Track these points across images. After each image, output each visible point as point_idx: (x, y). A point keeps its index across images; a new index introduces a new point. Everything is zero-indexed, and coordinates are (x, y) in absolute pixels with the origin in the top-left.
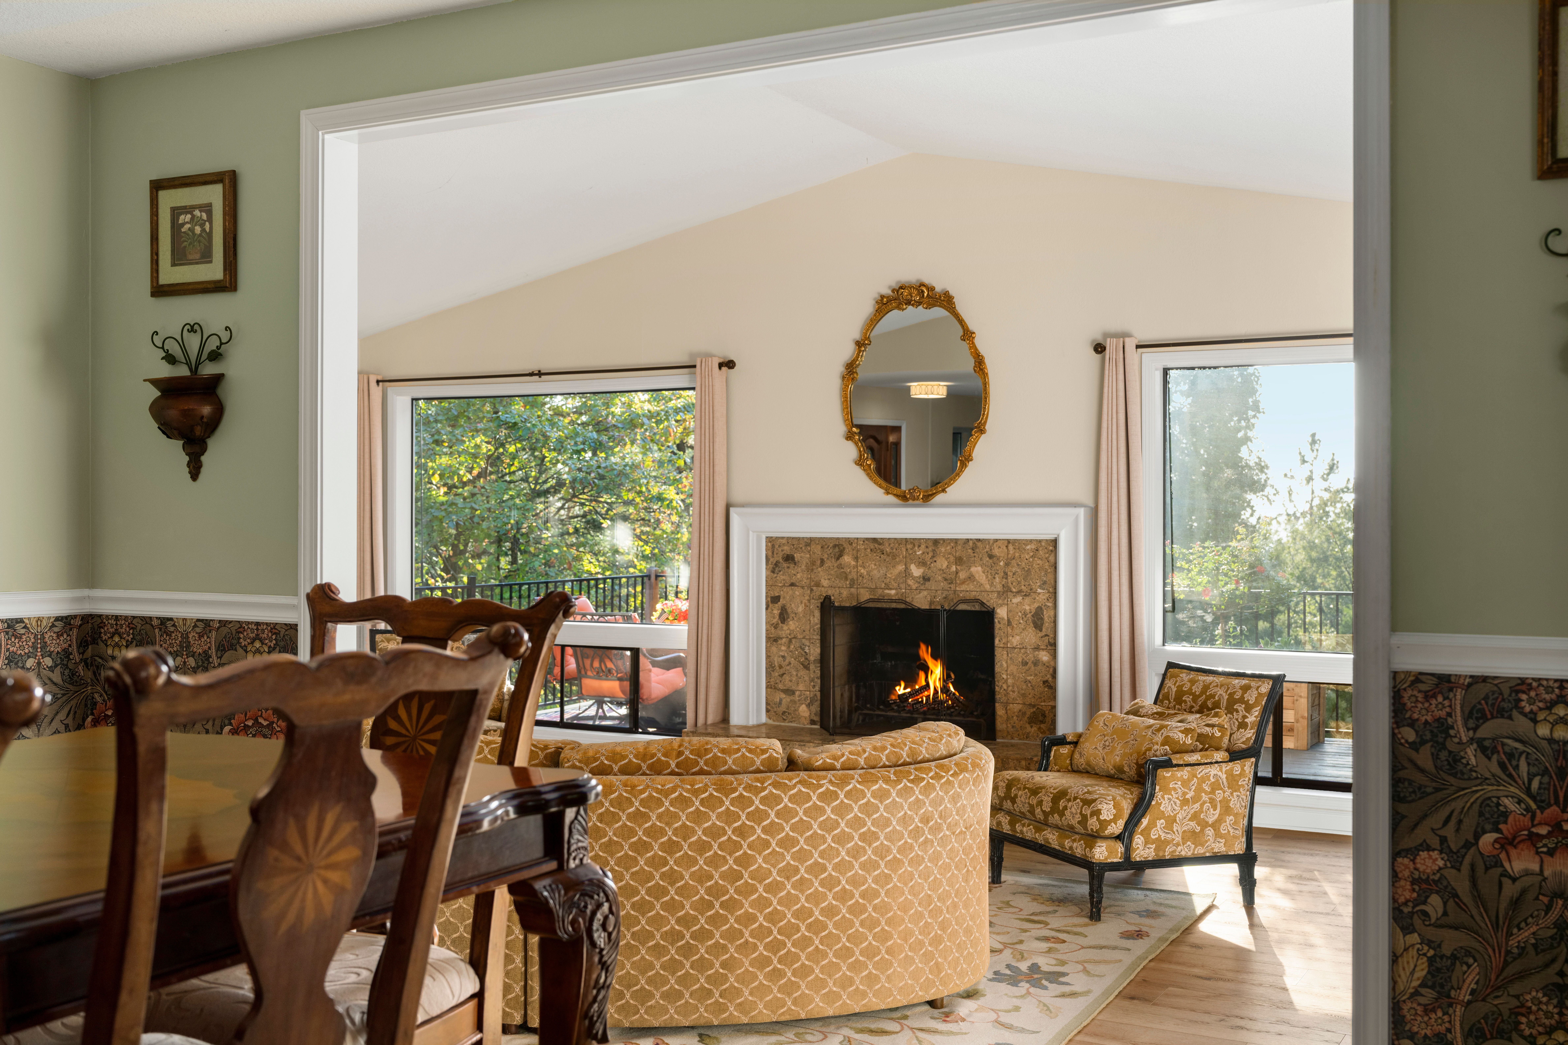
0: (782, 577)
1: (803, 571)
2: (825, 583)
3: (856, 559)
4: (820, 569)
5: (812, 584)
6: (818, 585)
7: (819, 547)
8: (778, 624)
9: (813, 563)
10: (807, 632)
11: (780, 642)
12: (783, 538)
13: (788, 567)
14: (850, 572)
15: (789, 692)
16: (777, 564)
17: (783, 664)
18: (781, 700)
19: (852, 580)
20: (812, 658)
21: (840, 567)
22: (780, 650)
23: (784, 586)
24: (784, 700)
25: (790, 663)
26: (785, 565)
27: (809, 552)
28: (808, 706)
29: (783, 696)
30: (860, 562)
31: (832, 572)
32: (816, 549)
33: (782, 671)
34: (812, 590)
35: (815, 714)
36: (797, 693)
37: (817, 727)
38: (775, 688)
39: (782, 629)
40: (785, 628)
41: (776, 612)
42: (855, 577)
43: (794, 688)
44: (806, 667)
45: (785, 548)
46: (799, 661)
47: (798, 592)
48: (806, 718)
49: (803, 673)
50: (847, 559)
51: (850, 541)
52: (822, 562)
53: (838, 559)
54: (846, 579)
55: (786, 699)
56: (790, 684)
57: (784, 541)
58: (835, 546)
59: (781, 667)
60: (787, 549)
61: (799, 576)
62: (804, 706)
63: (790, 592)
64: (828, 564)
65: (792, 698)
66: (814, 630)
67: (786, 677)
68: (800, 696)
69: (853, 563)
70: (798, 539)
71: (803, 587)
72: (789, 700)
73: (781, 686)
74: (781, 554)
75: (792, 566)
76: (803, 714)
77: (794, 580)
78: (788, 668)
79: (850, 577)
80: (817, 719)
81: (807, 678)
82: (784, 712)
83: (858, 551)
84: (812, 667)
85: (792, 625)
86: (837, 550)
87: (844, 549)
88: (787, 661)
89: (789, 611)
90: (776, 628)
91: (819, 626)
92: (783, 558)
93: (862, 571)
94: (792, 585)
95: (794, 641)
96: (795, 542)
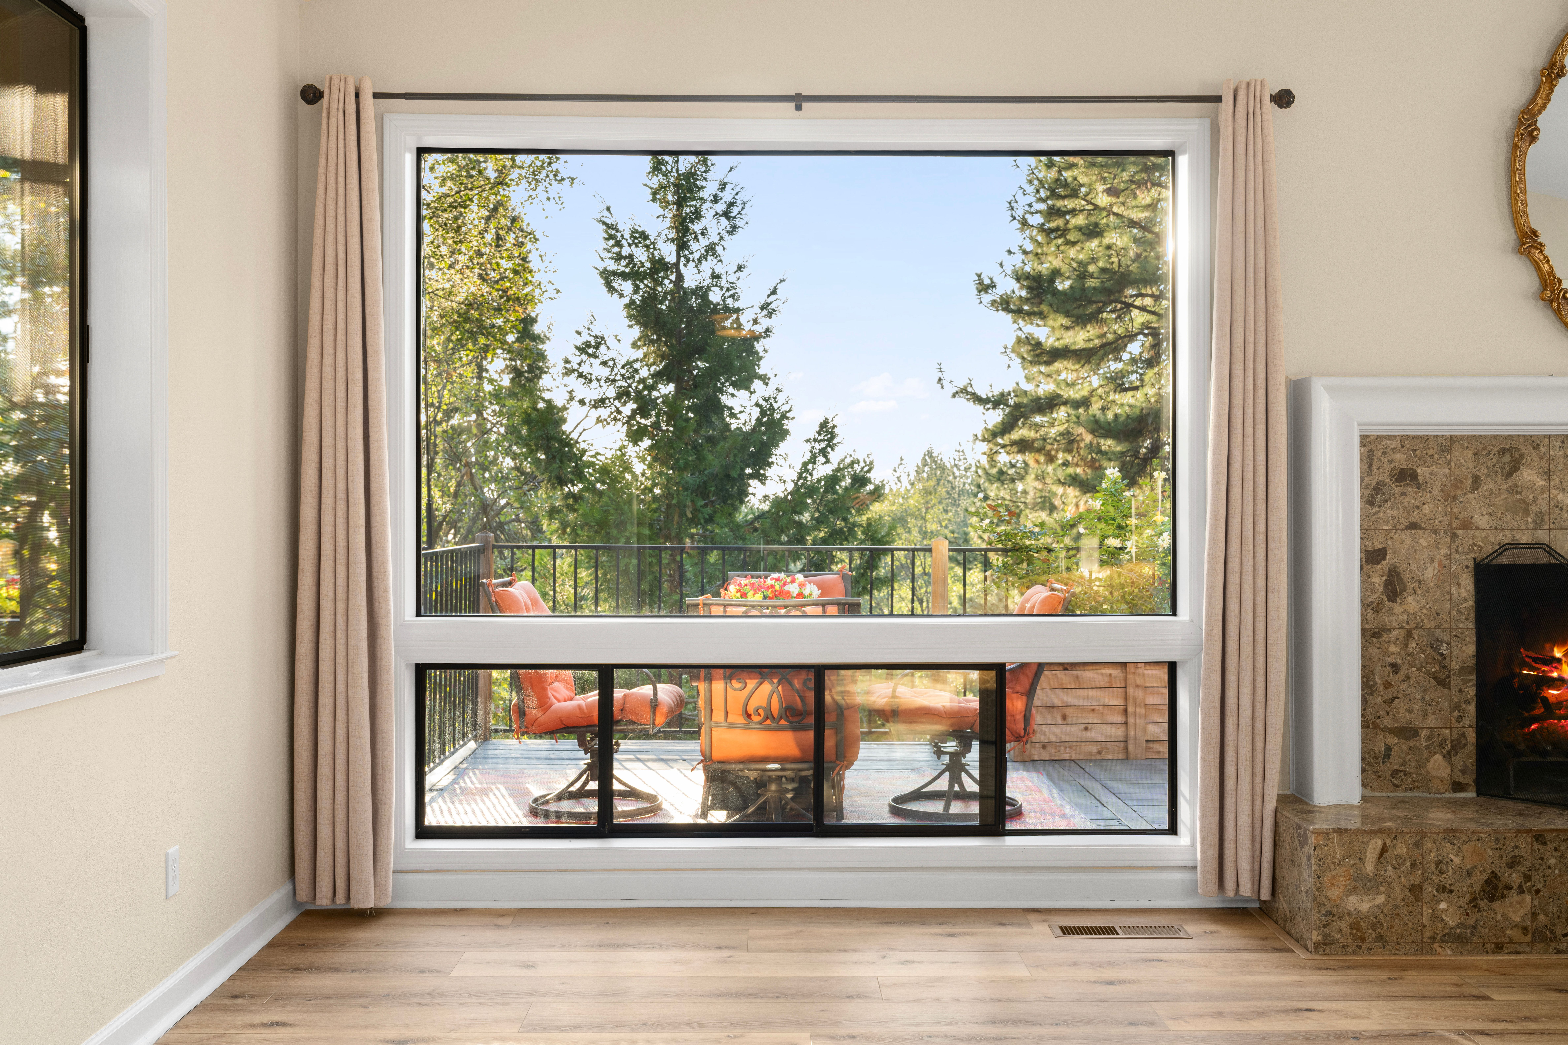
0: (1390, 513)
1: (1434, 499)
2: (1482, 521)
3: (1548, 474)
4: (1470, 496)
5: (1455, 523)
6: (1467, 525)
7: (1470, 453)
8: (1381, 603)
9: (1457, 484)
10: (1445, 616)
11: (1386, 637)
12: (1391, 437)
13: (1404, 494)
14: (1535, 500)
15: (1407, 732)
16: (1378, 488)
17: (1394, 679)
18: (1388, 749)
19: (1540, 514)
20: (1455, 665)
21: (1514, 490)
22: (1387, 653)
23: (1395, 528)
24: (1395, 749)
25: (1408, 677)
26: (1397, 490)
27: (1448, 463)
28: (1447, 756)
29: (1393, 740)
30: (1555, 481)
31: (1497, 501)
32: (1464, 459)
33: (1390, 694)
34: (1454, 536)
35: (1463, 771)
36: (1424, 733)
37: (1471, 794)
38: (1376, 727)
39: (1390, 612)
40: (1397, 608)
41: (1378, 580)
42: (1545, 509)
43: (1416, 724)
44: (1443, 683)
45: (1398, 456)
46: (1428, 673)
47: (1424, 539)
48: (1442, 780)
49: (1436, 693)
50: (1528, 476)
51: (1534, 442)
52: (1476, 481)
53: (1509, 475)
54: (1527, 512)
55: (1399, 746)
56: (1408, 716)
57: (1394, 444)
58: (1503, 451)
59: (1387, 685)
60: (1401, 459)
61: (1426, 509)
62: (1438, 757)
63: (1408, 541)
64: (1489, 485)
65: (1412, 742)
66: (1459, 612)
67: (1401, 706)
68: (1429, 738)
69: (1541, 482)
70: (1425, 439)
71: (1435, 531)
72: (1405, 747)
73: (1388, 722)
74: (1387, 468)
75: (1411, 490)
76: (1435, 773)
77: (1415, 517)
78: (1404, 686)
79: (1534, 509)
80: (1469, 779)
81: (1444, 704)
82: (1396, 772)
83: (1550, 460)
84: (1455, 681)
85: (1412, 603)
86: (1507, 458)
87: (1522, 456)
88: (1402, 673)
89: (1406, 576)
90: (1376, 610)
91: (1471, 603)
92: (1391, 476)
93: (1560, 497)
94: (1413, 526)
95: (1416, 634)
96: (1418, 445)
